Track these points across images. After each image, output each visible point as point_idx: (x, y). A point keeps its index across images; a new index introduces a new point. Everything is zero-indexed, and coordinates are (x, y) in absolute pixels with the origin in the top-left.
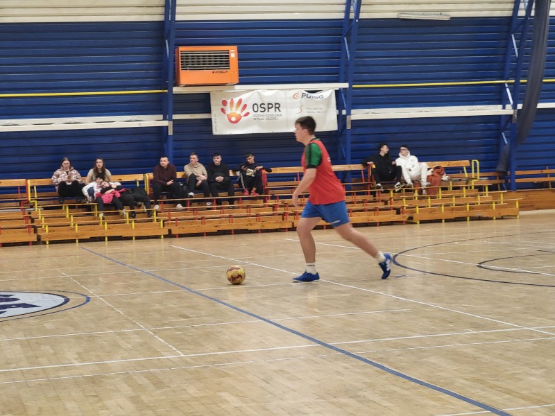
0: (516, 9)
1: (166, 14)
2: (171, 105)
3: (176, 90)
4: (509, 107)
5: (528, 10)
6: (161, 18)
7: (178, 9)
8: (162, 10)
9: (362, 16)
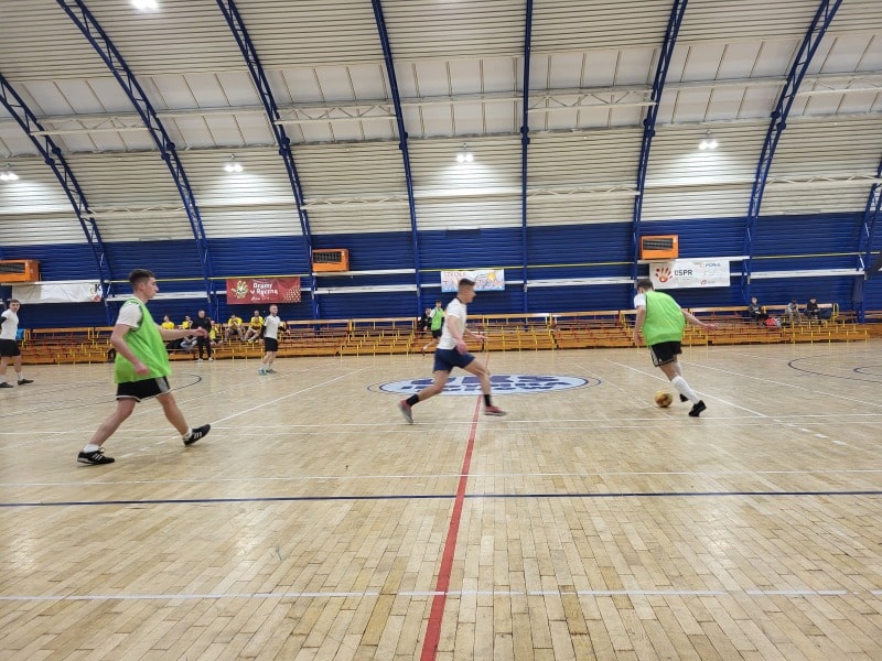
0: (869, 206)
1: (635, 218)
2: (636, 271)
3: (639, 262)
4: (861, 269)
5: (878, 207)
6: (631, 220)
7: (642, 215)
8: (632, 215)
9: (760, 214)
